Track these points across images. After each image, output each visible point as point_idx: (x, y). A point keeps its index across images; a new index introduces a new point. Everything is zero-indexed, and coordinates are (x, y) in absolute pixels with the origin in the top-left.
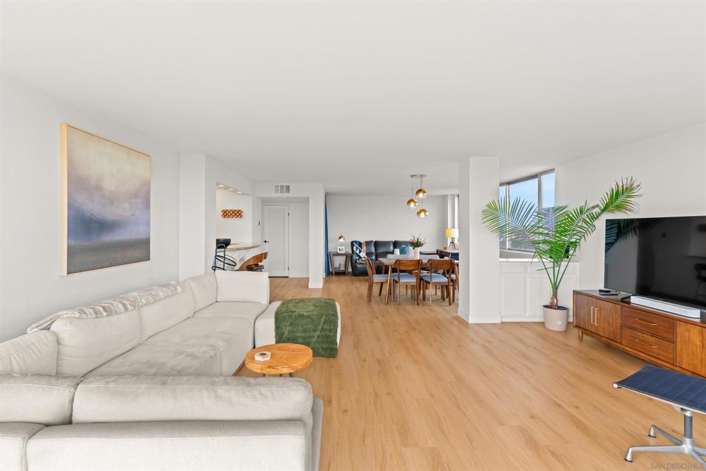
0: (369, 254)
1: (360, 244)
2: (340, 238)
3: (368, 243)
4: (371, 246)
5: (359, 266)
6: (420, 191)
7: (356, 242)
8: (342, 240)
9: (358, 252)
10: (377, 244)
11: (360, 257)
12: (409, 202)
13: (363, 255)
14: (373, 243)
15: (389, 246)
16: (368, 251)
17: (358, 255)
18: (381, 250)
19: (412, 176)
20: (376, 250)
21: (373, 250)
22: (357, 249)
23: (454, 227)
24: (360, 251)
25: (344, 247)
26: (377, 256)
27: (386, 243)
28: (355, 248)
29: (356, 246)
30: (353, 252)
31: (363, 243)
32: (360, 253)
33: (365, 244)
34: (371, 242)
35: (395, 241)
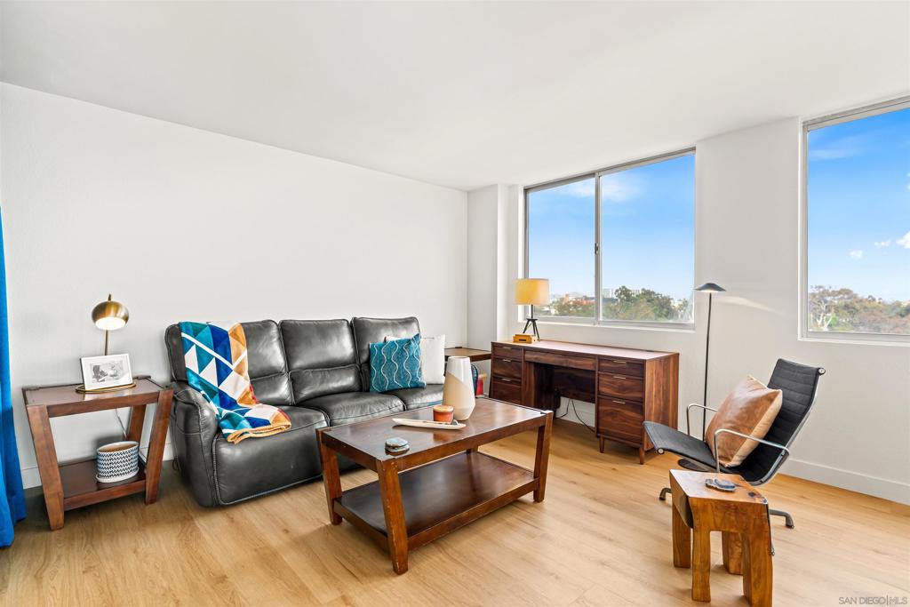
0: (262, 378)
1: (220, 339)
2: (100, 311)
3: (254, 332)
4: (268, 343)
7: (196, 330)
8: (110, 322)
9: (210, 375)
10: (290, 334)
11: (226, 402)
13: (237, 386)
14: (274, 331)
15: (338, 339)
16: (259, 367)
17: (212, 393)
18: (307, 357)
20: (289, 358)
21: (275, 356)
22: (203, 360)
24: (223, 373)
25: (125, 358)
26: (295, 383)
27: (324, 330)
28: (191, 360)
29: (199, 350)
30: (180, 376)
31: (235, 334)
32: (220, 380)
33: (242, 334)
34: (266, 325)
35: (355, 320)
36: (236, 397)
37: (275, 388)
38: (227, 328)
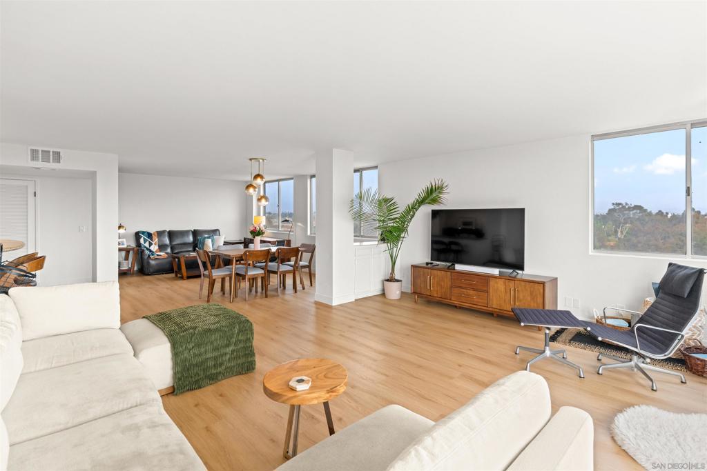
0: (162, 247)
1: (150, 235)
2: (120, 227)
3: (160, 234)
4: (164, 237)
5: (153, 262)
6: (258, 176)
7: (143, 233)
8: (122, 231)
9: (147, 245)
10: (172, 234)
11: (150, 251)
12: (248, 187)
13: (154, 248)
14: (166, 233)
15: (188, 236)
16: (161, 243)
17: (148, 249)
18: (177, 241)
19: (251, 159)
20: (171, 242)
21: (167, 242)
22: (145, 241)
23: (259, 214)
24: (150, 244)
25: (124, 240)
26: (172, 248)
27: (183, 233)
28: (142, 241)
29: (144, 239)
30: (139, 245)
31: (154, 233)
32: (150, 246)
33: (156, 234)
34: (164, 231)
35: (194, 230)
36: (154, 251)
37: (166, 249)
38: (152, 232)
